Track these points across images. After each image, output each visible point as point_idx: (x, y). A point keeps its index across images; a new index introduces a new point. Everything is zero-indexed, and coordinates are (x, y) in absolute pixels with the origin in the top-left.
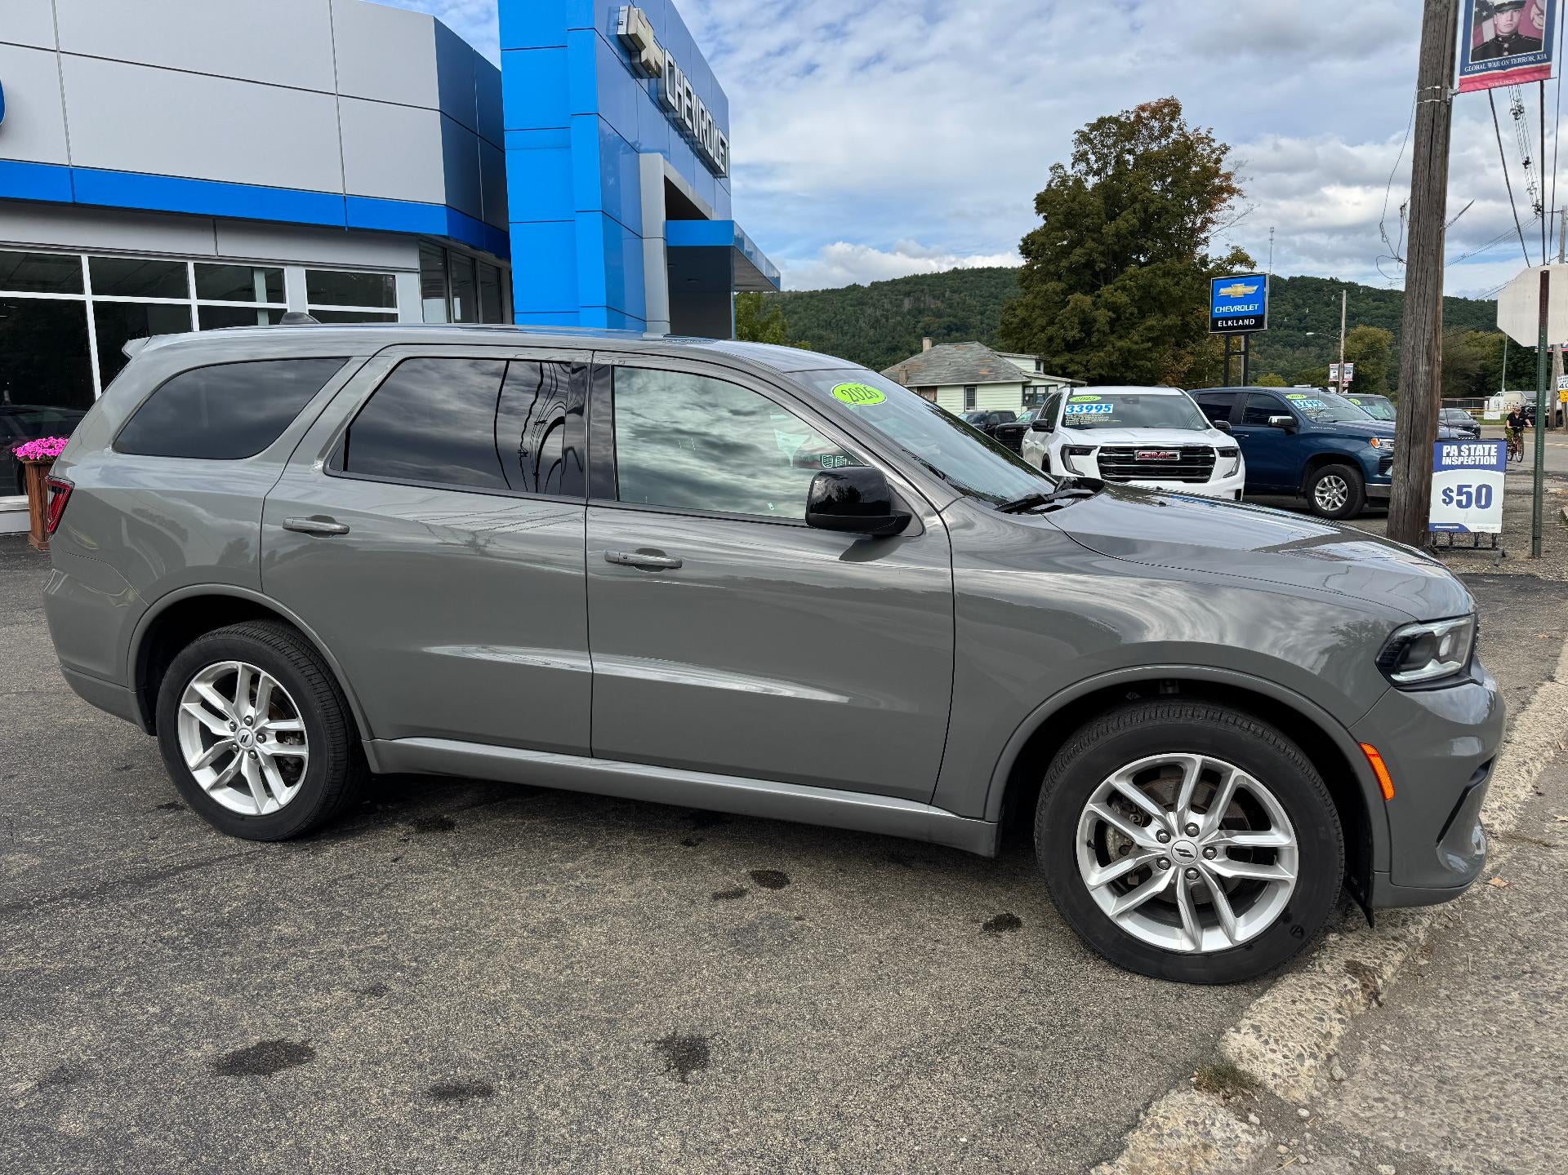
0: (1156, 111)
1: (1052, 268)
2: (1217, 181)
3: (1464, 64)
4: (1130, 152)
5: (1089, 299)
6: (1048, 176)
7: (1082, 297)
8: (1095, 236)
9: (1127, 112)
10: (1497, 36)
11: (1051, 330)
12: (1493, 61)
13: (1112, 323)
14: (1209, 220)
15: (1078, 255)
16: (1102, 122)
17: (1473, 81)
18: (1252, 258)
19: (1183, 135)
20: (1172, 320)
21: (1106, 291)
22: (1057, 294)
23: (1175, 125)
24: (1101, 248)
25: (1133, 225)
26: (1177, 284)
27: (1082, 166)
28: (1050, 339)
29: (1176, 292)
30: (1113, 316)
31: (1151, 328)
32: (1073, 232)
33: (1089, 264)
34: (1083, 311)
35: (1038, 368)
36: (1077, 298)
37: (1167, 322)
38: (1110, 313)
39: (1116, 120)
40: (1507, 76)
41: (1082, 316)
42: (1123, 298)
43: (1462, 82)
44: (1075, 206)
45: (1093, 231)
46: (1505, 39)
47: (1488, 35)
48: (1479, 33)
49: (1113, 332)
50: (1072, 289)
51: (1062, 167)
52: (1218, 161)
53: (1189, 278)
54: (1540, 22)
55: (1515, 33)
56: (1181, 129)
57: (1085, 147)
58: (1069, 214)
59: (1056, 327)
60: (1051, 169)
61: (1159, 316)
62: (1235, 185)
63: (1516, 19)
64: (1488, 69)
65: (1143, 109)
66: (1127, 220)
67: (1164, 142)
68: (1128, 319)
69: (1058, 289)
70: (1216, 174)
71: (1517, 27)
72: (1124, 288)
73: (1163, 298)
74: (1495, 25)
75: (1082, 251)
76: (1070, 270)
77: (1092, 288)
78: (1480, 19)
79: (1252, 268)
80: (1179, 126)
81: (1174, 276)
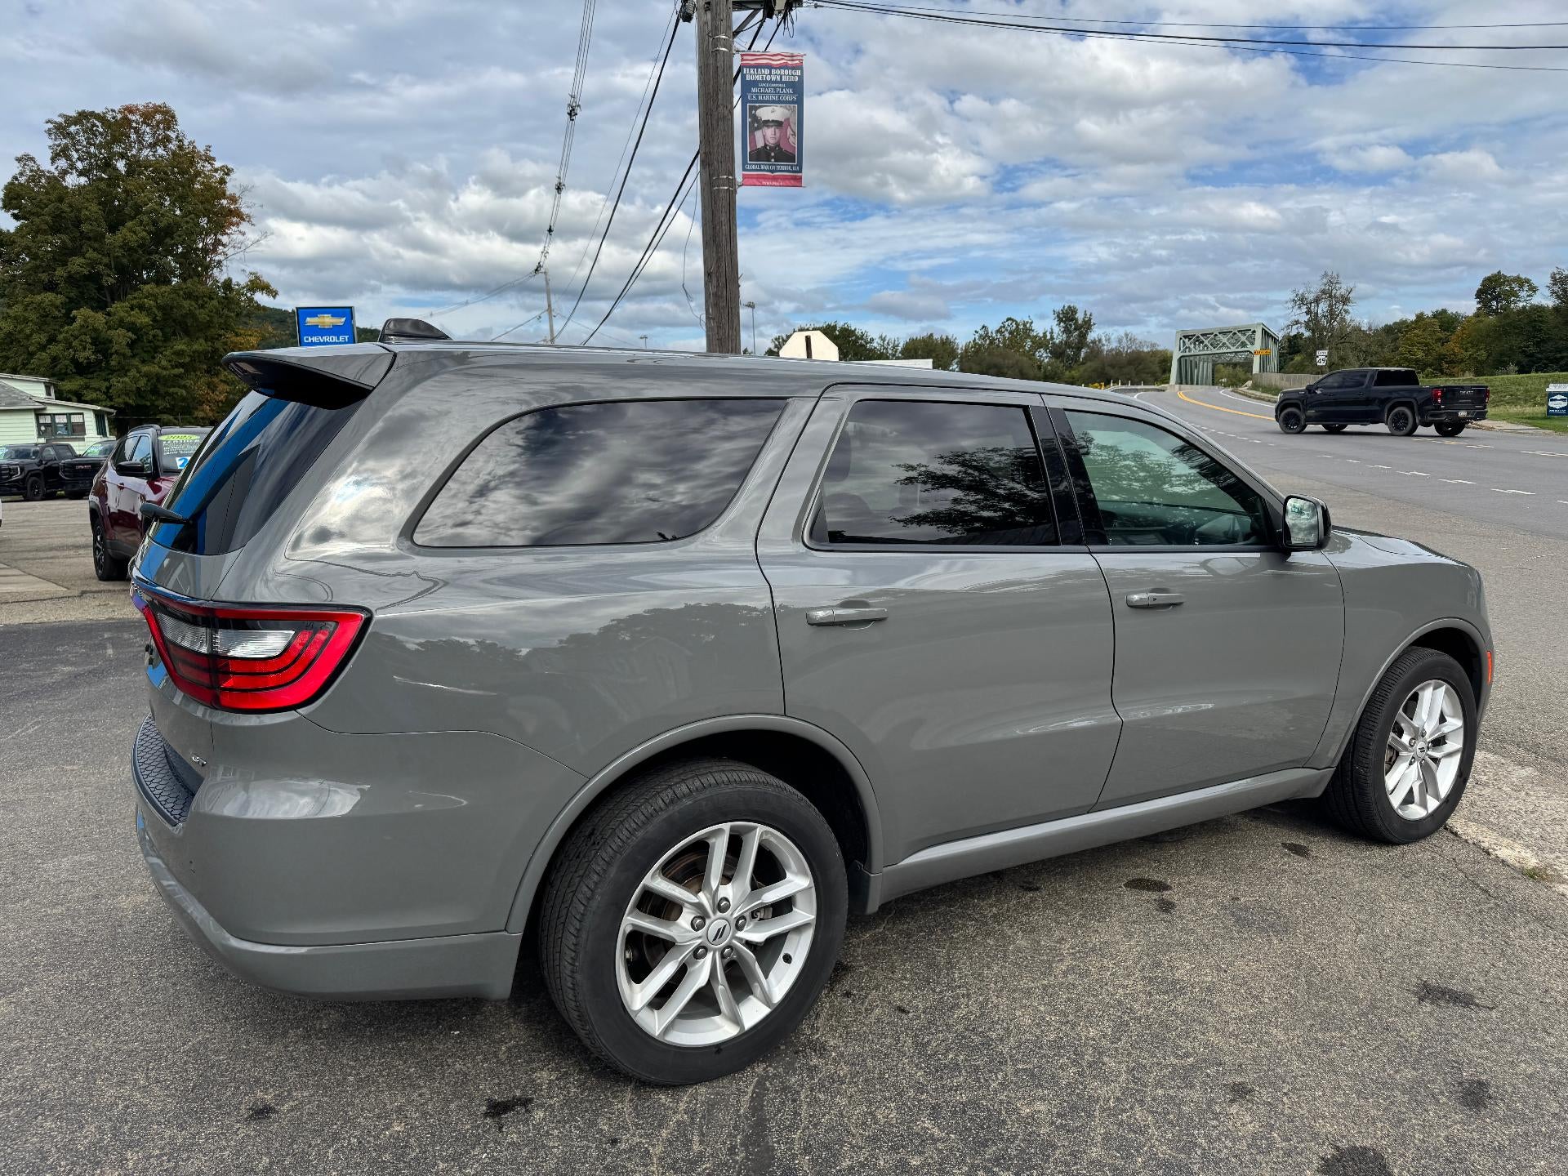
0: (148, 115)
1: (44, 277)
2: (224, 202)
3: (744, 163)
4: (122, 156)
5: (100, 318)
6: (16, 169)
7: (92, 313)
8: (96, 245)
9: (113, 111)
10: (766, 145)
11: (54, 349)
12: (764, 165)
13: (132, 345)
14: (218, 243)
15: (77, 264)
16: (83, 116)
17: (751, 177)
18: (273, 286)
19: (180, 147)
20: (200, 345)
21: (118, 308)
22: (57, 307)
23: (173, 135)
24: (105, 260)
25: (142, 238)
26: (202, 306)
27: (62, 163)
28: (55, 359)
29: (202, 315)
30: (134, 337)
31: (179, 353)
32: (64, 237)
33: (94, 278)
34: (95, 330)
35: (49, 394)
36: (83, 314)
37: (196, 347)
38: (130, 334)
39: (101, 118)
40: (775, 178)
41: (94, 335)
42: (143, 319)
43: (744, 177)
44: (65, 207)
45: (89, 239)
46: (772, 149)
47: (760, 144)
48: (753, 140)
49: (134, 356)
50: (73, 304)
51: (32, 159)
52: (222, 181)
53: (215, 302)
54: (793, 140)
55: (777, 145)
56: (180, 141)
57: (65, 141)
58: (58, 217)
59: (61, 347)
60: (19, 160)
61: (186, 340)
62: (244, 210)
63: (778, 135)
64: (761, 170)
65: (130, 110)
66: (131, 233)
67: (160, 151)
68: (150, 342)
69: (58, 302)
70: (223, 195)
71: (779, 141)
72: (141, 307)
73: (189, 322)
74: (764, 136)
75: (82, 260)
76: (71, 279)
77: (101, 306)
78: (753, 130)
79: (274, 297)
80: (177, 137)
81: (196, 299)
